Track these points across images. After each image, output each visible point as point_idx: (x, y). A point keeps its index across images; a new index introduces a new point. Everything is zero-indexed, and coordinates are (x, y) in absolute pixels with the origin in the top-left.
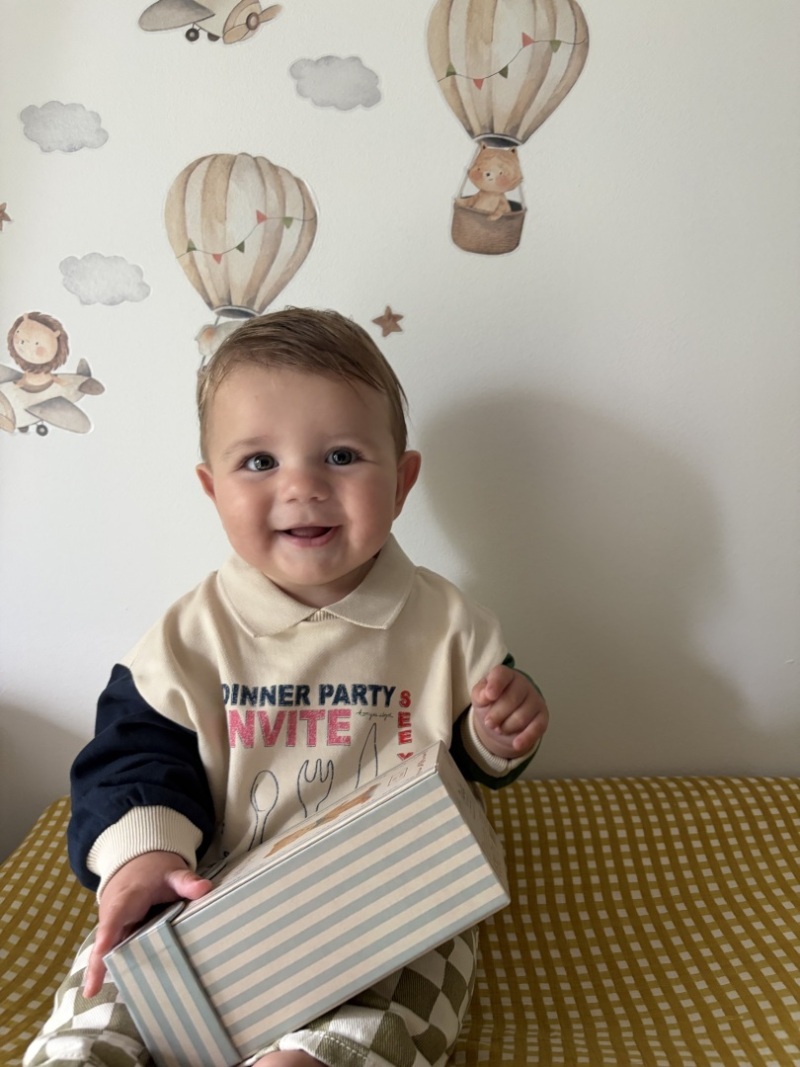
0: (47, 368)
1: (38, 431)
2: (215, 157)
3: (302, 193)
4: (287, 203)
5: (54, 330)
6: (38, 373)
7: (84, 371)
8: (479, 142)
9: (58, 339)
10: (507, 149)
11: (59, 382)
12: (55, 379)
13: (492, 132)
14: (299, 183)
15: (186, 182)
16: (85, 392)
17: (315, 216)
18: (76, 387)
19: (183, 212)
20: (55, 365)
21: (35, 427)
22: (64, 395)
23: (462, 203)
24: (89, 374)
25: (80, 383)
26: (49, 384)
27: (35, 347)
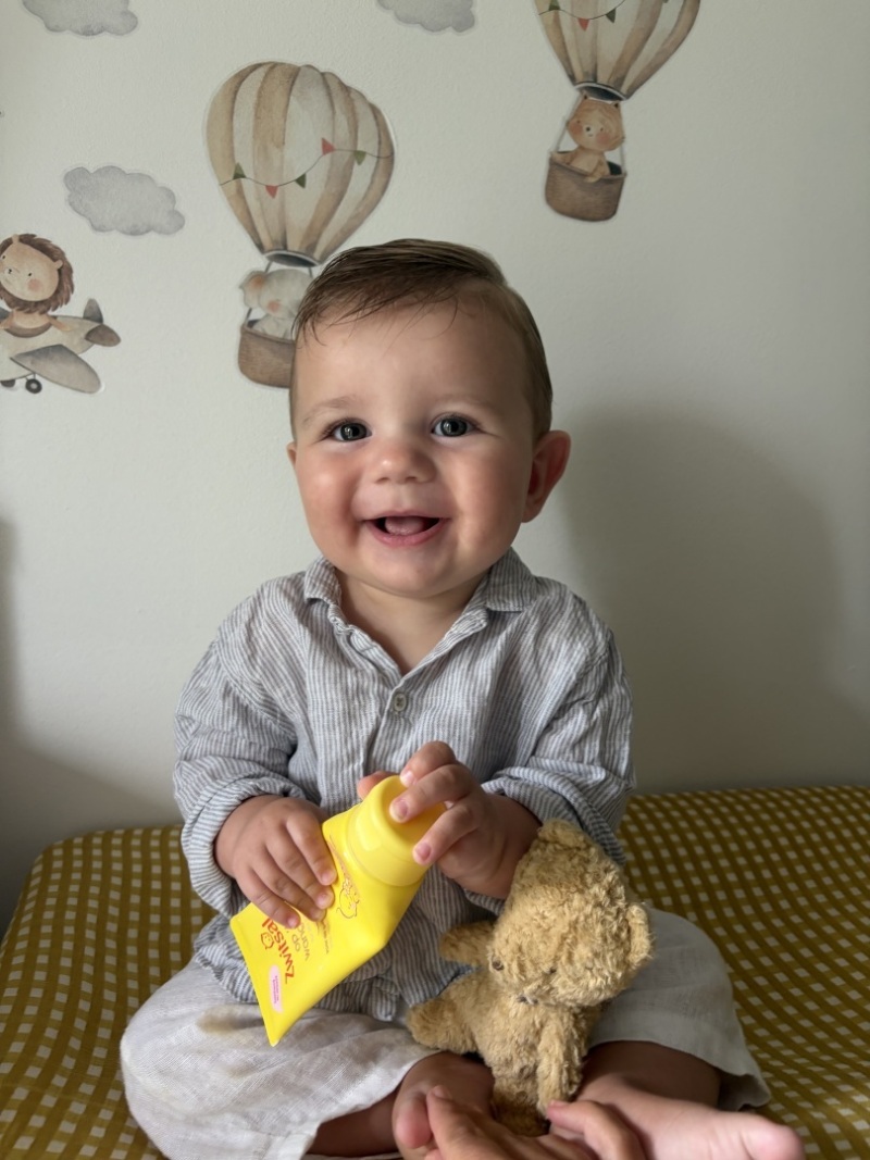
0: (43, 307)
1: (28, 386)
2: (274, 66)
3: (378, 124)
4: (359, 134)
5: (55, 260)
6: (30, 312)
7: (93, 314)
8: (581, 90)
9: (59, 271)
10: (610, 102)
11: (60, 326)
12: (53, 321)
13: (595, 81)
14: (375, 111)
15: (236, 93)
16: (93, 342)
17: (392, 153)
18: (83, 335)
19: (231, 129)
20: (53, 304)
21: (24, 381)
22: (65, 344)
23: (559, 158)
24: (100, 320)
25: (88, 329)
26: (45, 328)
27: (27, 279)
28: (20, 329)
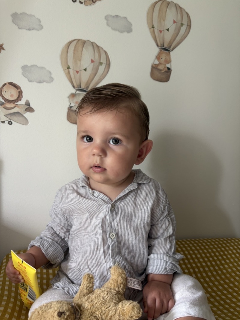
0: (14, 102)
1: (9, 123)
2: (79, 40)
3: (106, 56)
4: (101, 58)
7: (28, 104)
8: (160, 49)
9: (19, 92)
11: (18, 107)
13: (164, 46)
17: (110, 63)
19: (67, 56)
20: (17, 101)
21: (8, 122)
23: (154, 66)
26: (14, 107)
27: (10, 94)
28: (7, 107)
